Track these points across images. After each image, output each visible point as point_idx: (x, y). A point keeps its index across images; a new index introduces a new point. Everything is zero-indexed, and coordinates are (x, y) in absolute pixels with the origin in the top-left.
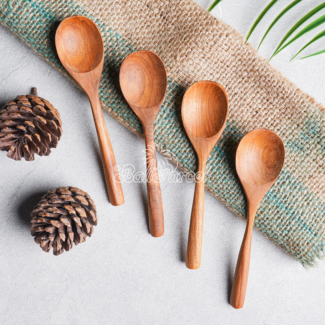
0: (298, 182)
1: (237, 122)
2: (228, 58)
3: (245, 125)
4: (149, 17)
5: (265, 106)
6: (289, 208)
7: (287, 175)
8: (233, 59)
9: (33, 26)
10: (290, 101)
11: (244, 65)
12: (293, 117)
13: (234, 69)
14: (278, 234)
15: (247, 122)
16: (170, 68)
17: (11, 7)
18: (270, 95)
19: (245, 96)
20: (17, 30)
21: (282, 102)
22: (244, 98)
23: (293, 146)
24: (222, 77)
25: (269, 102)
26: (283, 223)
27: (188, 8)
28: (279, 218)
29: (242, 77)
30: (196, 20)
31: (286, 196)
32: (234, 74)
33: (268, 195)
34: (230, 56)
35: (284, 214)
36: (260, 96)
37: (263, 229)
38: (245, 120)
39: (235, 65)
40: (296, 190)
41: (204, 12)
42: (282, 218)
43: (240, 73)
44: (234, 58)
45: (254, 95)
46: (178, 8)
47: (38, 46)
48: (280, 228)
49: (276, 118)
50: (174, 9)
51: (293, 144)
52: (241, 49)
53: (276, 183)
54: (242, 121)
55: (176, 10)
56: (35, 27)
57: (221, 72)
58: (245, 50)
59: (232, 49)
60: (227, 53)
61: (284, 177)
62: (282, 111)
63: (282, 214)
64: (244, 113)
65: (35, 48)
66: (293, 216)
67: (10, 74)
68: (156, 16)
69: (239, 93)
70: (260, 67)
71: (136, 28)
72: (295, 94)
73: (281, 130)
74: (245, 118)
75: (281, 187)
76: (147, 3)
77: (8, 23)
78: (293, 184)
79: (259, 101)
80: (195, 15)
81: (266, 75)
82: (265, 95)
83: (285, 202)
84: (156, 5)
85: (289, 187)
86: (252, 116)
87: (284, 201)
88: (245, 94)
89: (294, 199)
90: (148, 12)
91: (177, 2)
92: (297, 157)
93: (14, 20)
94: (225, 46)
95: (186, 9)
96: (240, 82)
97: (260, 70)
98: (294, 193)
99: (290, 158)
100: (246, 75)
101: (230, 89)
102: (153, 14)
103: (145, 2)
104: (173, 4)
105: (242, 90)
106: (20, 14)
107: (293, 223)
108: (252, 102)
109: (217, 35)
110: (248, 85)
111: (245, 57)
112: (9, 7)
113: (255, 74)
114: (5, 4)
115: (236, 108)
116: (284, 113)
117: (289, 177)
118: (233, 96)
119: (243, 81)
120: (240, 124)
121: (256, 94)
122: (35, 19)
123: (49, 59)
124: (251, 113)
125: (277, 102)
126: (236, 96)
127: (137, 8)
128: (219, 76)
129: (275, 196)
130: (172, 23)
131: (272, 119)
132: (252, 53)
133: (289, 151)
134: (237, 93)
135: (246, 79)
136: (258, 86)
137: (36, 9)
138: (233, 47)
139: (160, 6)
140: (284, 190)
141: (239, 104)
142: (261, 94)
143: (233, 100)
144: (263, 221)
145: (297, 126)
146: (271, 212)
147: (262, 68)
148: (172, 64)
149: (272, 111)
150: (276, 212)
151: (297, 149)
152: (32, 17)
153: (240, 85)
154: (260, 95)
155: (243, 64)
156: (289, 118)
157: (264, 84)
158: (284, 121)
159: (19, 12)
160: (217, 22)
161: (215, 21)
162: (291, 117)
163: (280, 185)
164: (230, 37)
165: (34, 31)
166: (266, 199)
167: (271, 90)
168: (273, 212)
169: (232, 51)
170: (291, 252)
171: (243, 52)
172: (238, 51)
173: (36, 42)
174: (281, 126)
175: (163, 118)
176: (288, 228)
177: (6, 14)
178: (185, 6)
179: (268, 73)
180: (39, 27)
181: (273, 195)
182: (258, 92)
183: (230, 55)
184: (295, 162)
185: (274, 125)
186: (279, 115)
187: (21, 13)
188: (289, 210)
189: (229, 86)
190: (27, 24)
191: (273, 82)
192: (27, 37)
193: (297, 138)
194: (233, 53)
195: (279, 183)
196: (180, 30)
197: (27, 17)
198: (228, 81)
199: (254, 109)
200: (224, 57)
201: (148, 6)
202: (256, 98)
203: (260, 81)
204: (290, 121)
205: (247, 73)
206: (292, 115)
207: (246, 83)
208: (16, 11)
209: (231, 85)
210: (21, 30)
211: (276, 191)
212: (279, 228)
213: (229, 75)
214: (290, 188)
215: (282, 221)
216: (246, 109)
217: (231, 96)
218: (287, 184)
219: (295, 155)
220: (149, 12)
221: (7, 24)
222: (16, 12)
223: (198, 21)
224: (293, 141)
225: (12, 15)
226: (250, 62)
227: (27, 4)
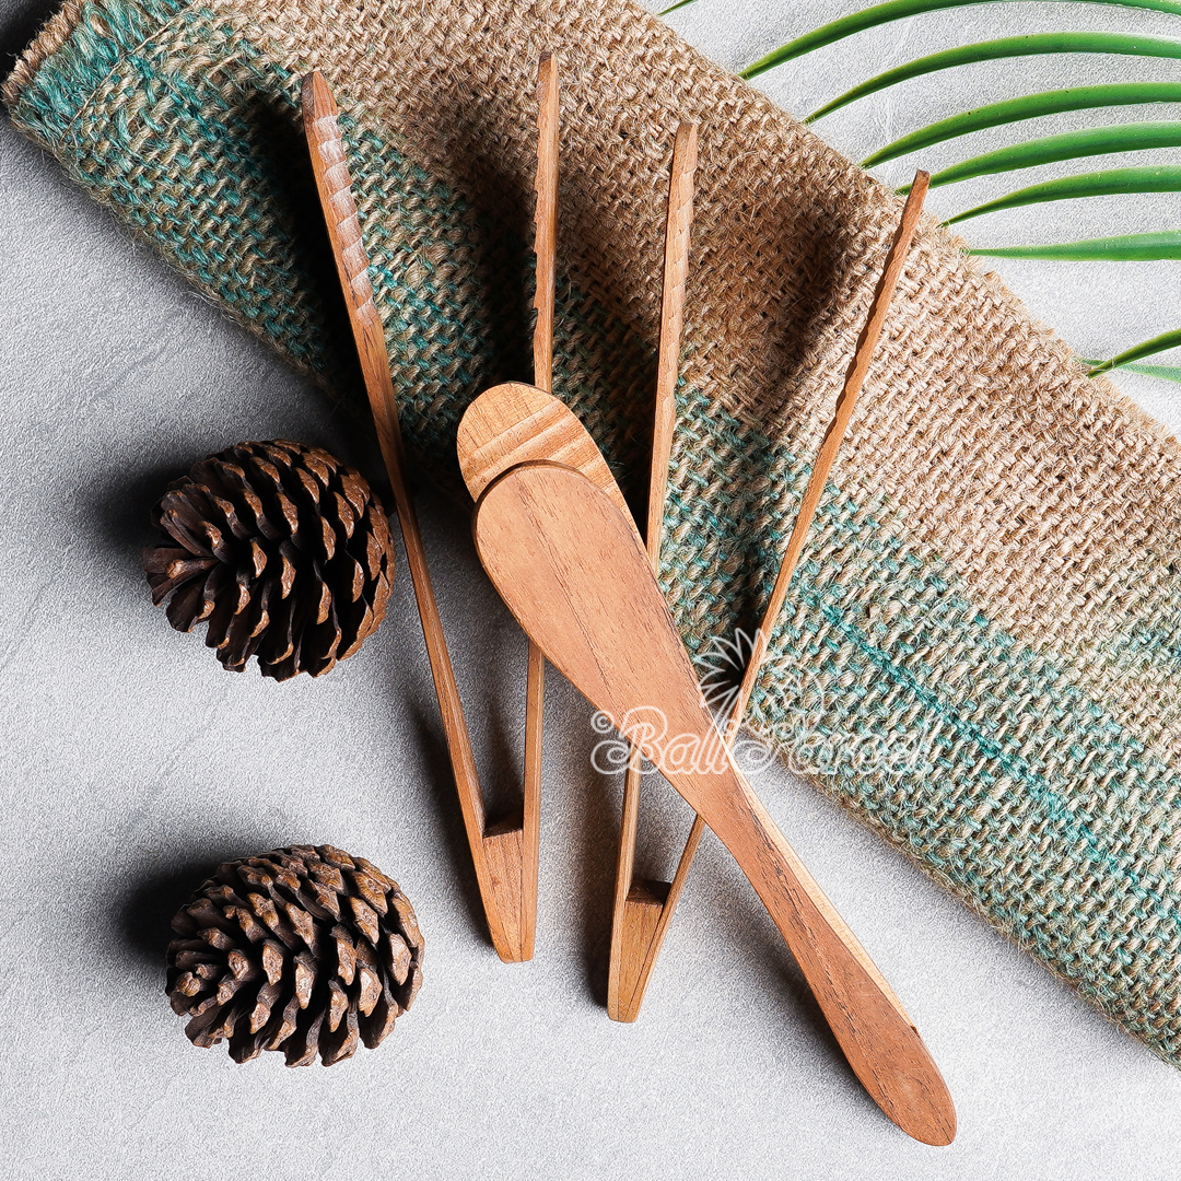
0: (1169, 775)
1: (946, 556)
2: (916, 324)
3: (978, 568)
4: (629, 175)
5: (1053, 499)
6: (1138, 869)
7: (1130, 750)
8: (935, 328)
9: (204, 207)
10: (1143, 480)
11: (976, 349)
12: (1153, 539)
13: (940, 363)
14: (1099, 965)
15: (984, 555)
16: (706, 357)
17: (127, 137)
18: (1072, 459)
19: (979, 463)
20: (148, 218)
21: (1113, 483)
22: (975, 467)
23: (1154, 642)
24: (894, 391)
25: (1064, 486)
26: (1116, 924)
27: (771, 142)
28: (1102, 905)
29: (969, 394)
30: (800, 183)
31: (1126, 826)
32: (940, 384)
33: (1063, 823)
34: (923, 316)
35: (1121, 893)
36: (1033, 462)
37: (1045, 947)
38: (978, 550)
39: (941, 348)
40: (1163, 804)
41: (829, 157)
42: (1111, 906)
43: (962, 377)
44: (941, 323)
45: (1010, 458)
46: (732, 142)
47: (224, 278)
48: (1104, 946)
49: (1090, 541)
50: (719, 143)
51: (1153, 635)
52: (965, 292)
53: (1090, 781)
54: (968, 553)
55: (727, 149)
56: (212, 210)
57: (890, 374)
58: (980, 295)
59: (932, 292)
60: (912, 305)
61: (1119, 758)
62: (1115, 518)
63: (1110, 893)
64: (975, 526)
65: (211, 286)
66: (1152, 902)
67: (123, 376)
68: (651, 171)
69: (954, 453)
70: (1033, 355)
71: (580, 216)
72: (1161, 455)
73: (1109, 586)
74: (978, 543)
75: (1109, 792)
76: (619, 122)
77: (115, 195)
78: (1153, 784)
79: (1031, 480)
80: (798, 164)
81: (1056, 384)
82: (1051, 459)
83: (1125, 847)
84: (652, 128)
85: (1137, 793)
86: (1002, 534)
87: (1119, 845)
88: (978, 455)
89: (1158, 837)
90: (622, 156)
91: (732, 119)
92: (1168, 683)
93: (135, 183)
94: (907, 281)
95: (762, 144)
96: (960, 411)
97: (1034, 367)
98: (1156, 818)
99: (1144, 689)
100: (982, 386)
101: (922, 437)
102: (642, 163)
103: (612, 119)
104: (714, 128)
105: (966, 441)
106: (156, 160)
107: (1152, 925)
108: (1004, 484)
109: (876, 240)
110: (988, 422)
111: (980, 321)
112: (118, 136)
113: (1017, 381)
114: (104, 123)
115: (946, 505)
116: (1120, 525)
117: (1137, 756)
118: (936, 460)
119: (972, 409)
120: (959, 564)
121: (1019, 457)
122: (211, 181)
123: (263, 325)
124: (999, 523)
125: (1095, 483)
126: (944, 459)
127: (584, 142)
128: (885, 387)
129: (1088, 825)
130: (712, 194)
131: (1076, 545)
132: (1003, 307)
133: (1139, 662)
134: (951, 450)
135: (982, 399)
136: (1028, 427)
137: (214, 144)
138: (934, 283)
139: (666, 133)
140: (1121, 803)
141: (956, 491)
142: (1036, 454)
143: (935, 476)
144: (1042, 918)
145: (1167, 572)
146: (1070, 883)
147: (1041, 359)
148: (711, 345)
149: (1076, 517)
150: (1089, 884)
151: (1169, 654)
152: (202, 171)
153: (962, 422)
154: (1035, 458)
155: (970, 347)
156: (1139, 543)
157: (1050, 417)
158: (1122, 552)
159: (153, 154)
160: (876, 191)
161: (871, 190)
162: (1146, 538)
163: (1105, 785)
164: (925, 247)
165: (209, 225)
166: (1056, 836)
167: (1072, 440)
168: (1080, 886)
169: (930, 299)
170: (1143, 1031)
171: (973, 302)
172: (954, 298)
173: (214, 265)
174: (1108, 573)
175: (679, 541)
176: (1135, 944)
177: (108, 160)
178: (761, 132)
179: (1064, 378)
180: (226, 210)
181: (1078, 823)
182: (1025, 449)
183: (926, 311)
184: (1160, 704)
185: (1085, 568)
186: (1102, 532)
187: (162, 155)
188: (1137, 878)
189: (921, 426)
190: (184, 198)
191: (1081, 413)
192: (184, 247)
193: (1168, 614)
194: (934, 304)
195: (1103, 778)
196: (743, 219)
197: (183, 172)
198: (916, 407)
199: (1012, 509)
200: (902, 317)
201: (623, 134)
202: (1019, 468)
203: (1033, 408)
204: (1142, 553)
205: (986, 380)
206: (1149, 532)
207: (981, 416)
208: (145, 151)
209: (926, 421)
210: (159, 220)
211: (1090, 810)
212: (1100, 943)
213: (921, 385)
214: (1141, 799)
215: (1111, 917)
216: (981, 510)
217: (928, 463)
218: (1129, 783)
219: (1160, 679)
220: (628, 154)
221: (112, 198)
222: (143, 153)
223: (808, 188)
224: (1152, 625)
225: (128, 165)
226: (997, 340)
227: (182, 124)
